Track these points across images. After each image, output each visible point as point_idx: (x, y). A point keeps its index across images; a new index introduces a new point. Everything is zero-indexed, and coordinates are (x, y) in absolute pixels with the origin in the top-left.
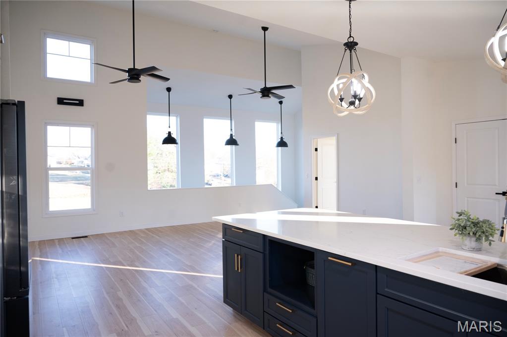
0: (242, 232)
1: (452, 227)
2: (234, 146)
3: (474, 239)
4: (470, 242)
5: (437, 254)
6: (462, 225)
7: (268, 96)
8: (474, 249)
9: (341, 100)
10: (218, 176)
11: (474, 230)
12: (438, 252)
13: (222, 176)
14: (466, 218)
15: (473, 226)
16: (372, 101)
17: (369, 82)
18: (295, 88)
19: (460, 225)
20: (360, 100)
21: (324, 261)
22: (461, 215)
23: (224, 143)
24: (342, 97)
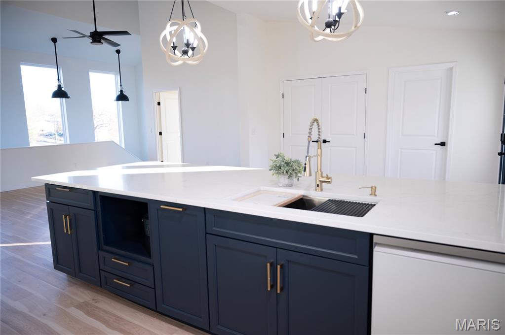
0: (68, 190)
1: (270, 168)
2: (64, 100)
3: (287, 177)
4: (284, 179)
5: (258, 192)
6: (278, 165)
7: (100, 42)
8: (287, 185)
9: (174, 48)
10: (51, 135)
11: (286, 169)
12: (260, 191)
13: (56, 136)
14: (281, 159)
15: (286, 166)
16: (204, 51)
17: (202, 31)
18: (129, 34)
19: (276, 165)
20: (193, 49)
21: (157, 210)
22: (278, 157)
23: (51, 95)
24: (175, 45)
